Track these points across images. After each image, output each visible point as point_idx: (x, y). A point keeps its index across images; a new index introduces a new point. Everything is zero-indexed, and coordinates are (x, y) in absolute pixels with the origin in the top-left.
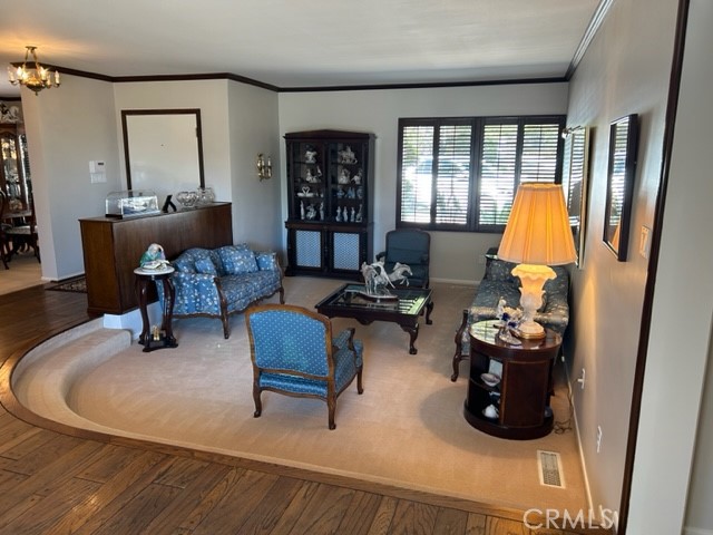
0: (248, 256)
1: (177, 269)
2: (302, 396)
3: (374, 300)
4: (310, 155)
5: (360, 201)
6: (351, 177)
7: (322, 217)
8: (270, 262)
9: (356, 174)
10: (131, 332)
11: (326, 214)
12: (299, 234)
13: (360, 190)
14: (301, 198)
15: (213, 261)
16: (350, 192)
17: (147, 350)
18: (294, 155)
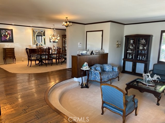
0: (110, 67)
1: (91, 69)
2: (115, 113)
3: (146, 85)
4: (132, 41)
5: (146, 54)
6: (144, 47)
7: (134, 58)
8: (116, 69)
9: (145, 46)
10: (79, 82)
11: (135, 57)
12: (126, 62)
13: (146, 51)
14: (128, 53)
15: (101, 67)
16: (143, 51)
17: (82, 88)
18: (127, 41)
